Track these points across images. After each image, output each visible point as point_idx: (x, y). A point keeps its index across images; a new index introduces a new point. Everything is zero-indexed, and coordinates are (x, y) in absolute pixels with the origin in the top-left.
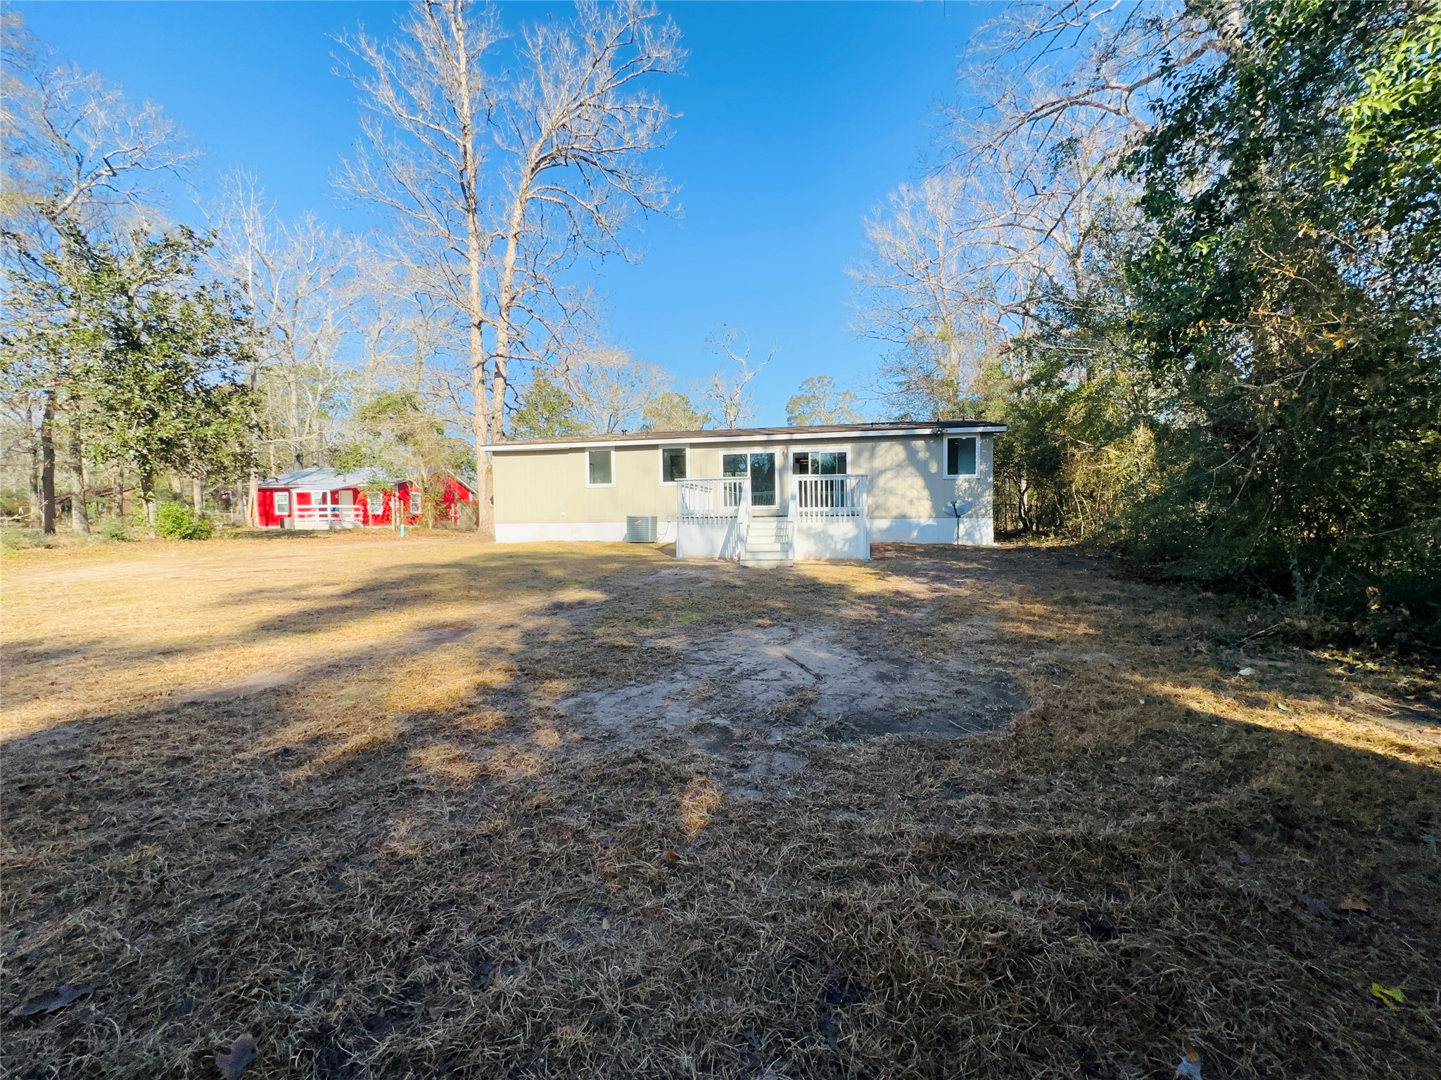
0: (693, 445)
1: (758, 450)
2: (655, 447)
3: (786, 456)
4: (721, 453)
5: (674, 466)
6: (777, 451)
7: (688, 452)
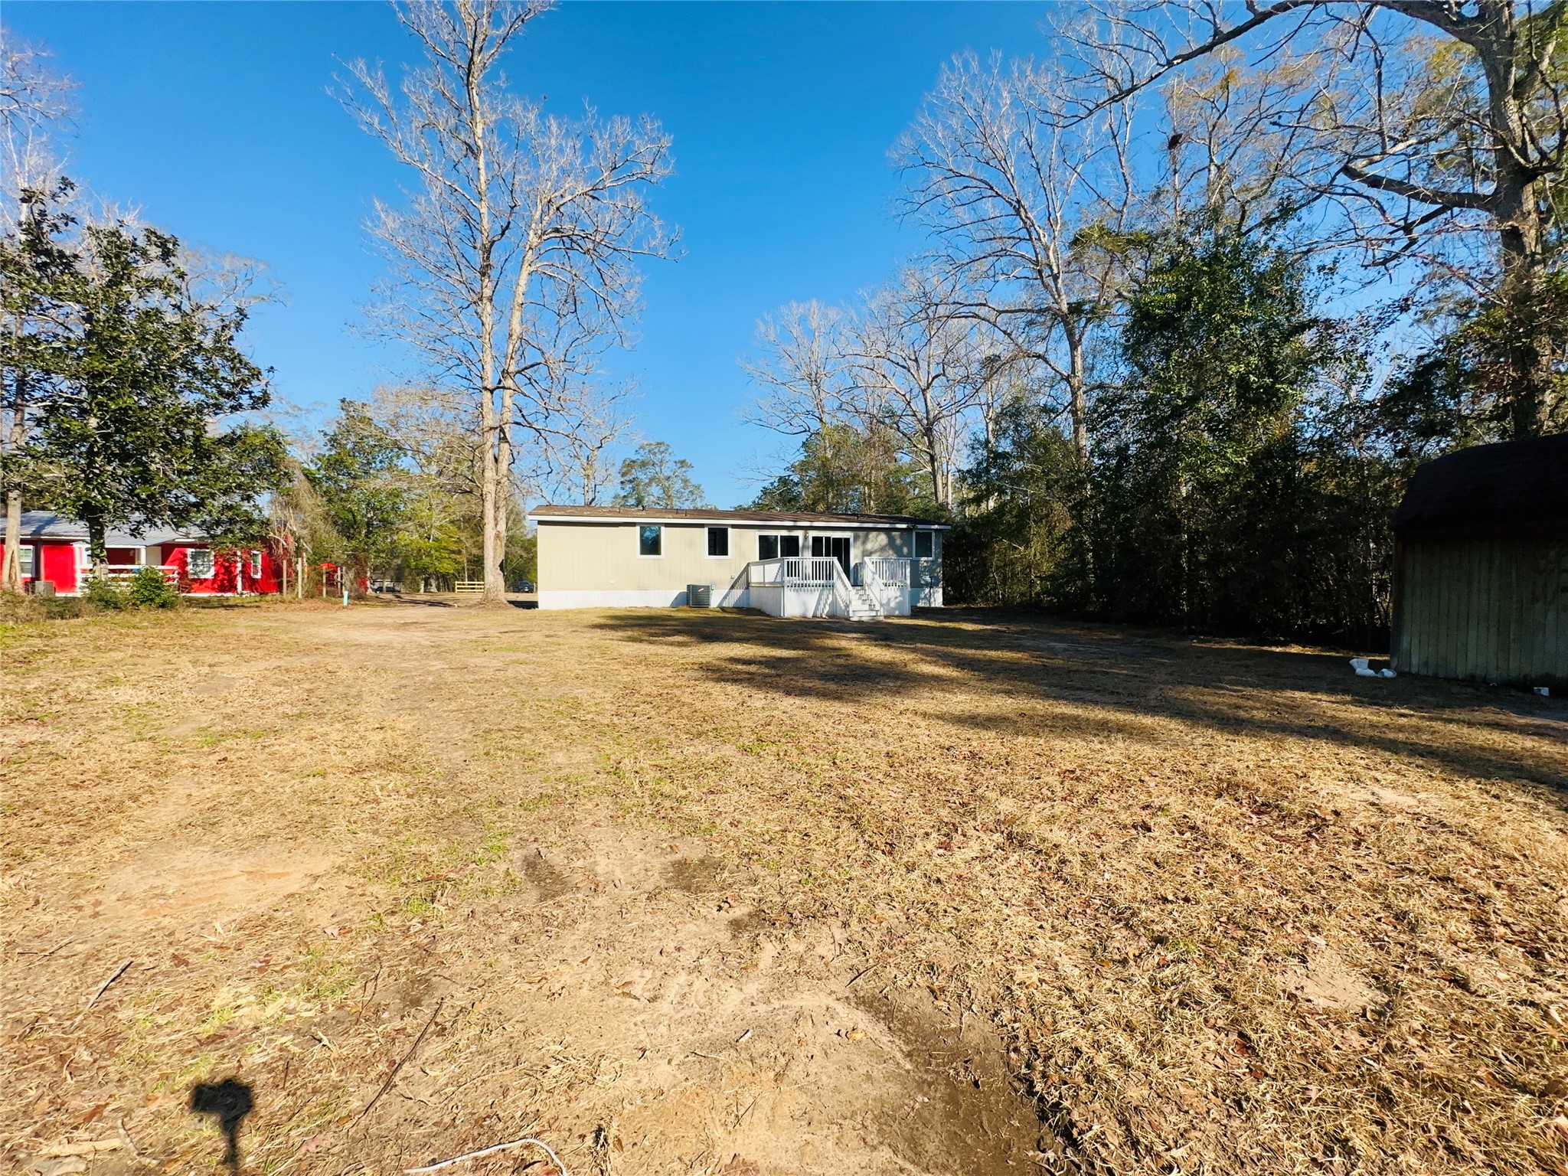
0: (734, 526)
1: (785, 533)
2: (702, 526)
3: (806, 538)
4: (757, 533)
5: (718, 543)
6: (799, 534)
7: (730, 530)
